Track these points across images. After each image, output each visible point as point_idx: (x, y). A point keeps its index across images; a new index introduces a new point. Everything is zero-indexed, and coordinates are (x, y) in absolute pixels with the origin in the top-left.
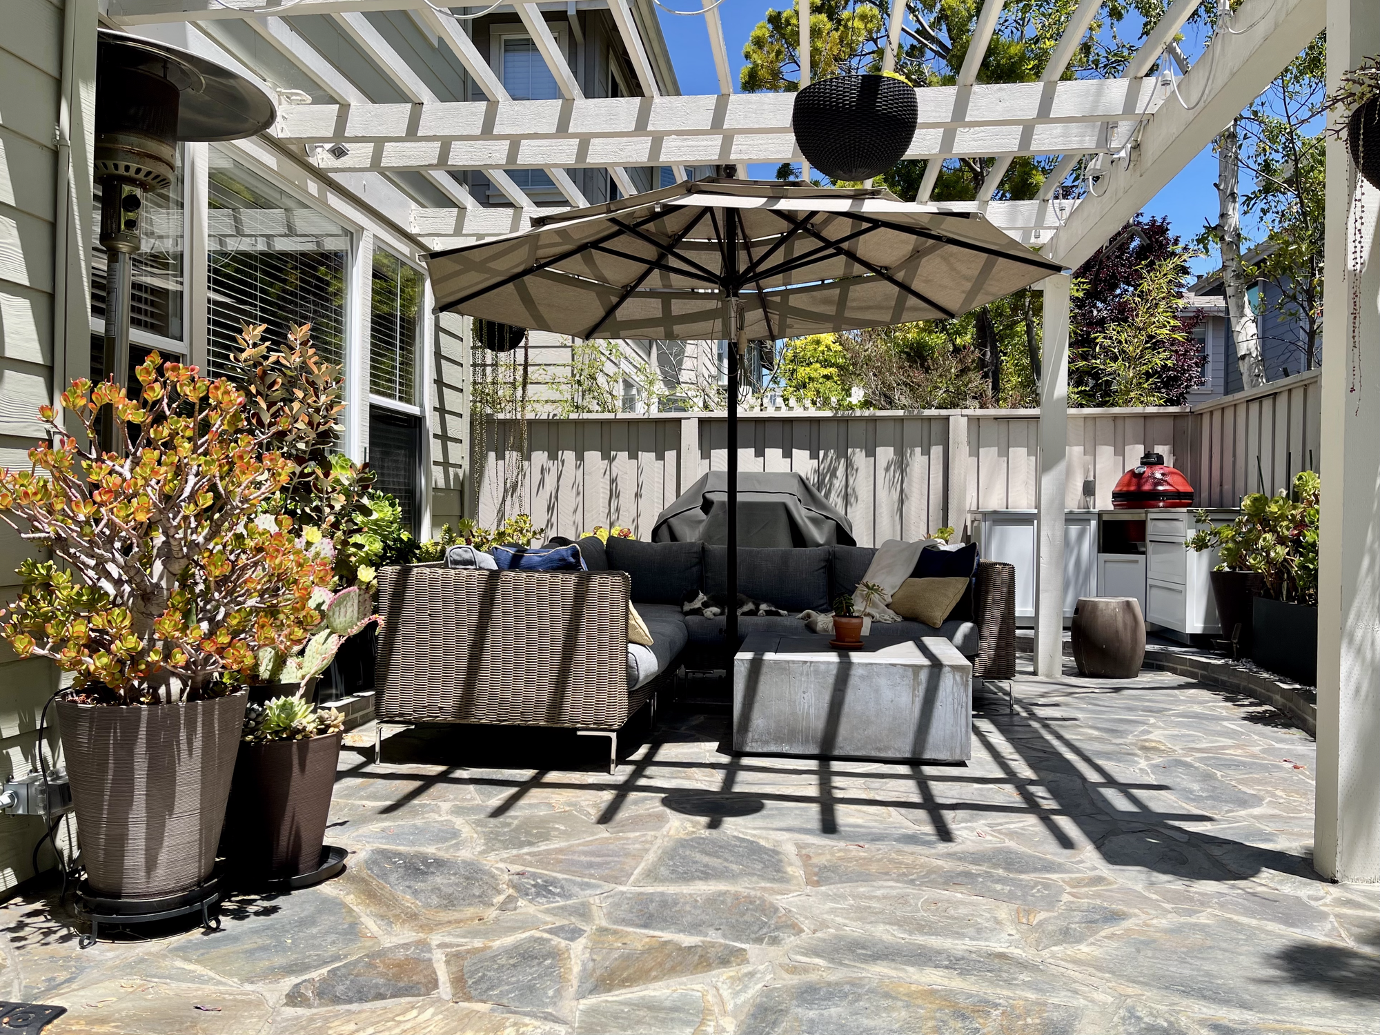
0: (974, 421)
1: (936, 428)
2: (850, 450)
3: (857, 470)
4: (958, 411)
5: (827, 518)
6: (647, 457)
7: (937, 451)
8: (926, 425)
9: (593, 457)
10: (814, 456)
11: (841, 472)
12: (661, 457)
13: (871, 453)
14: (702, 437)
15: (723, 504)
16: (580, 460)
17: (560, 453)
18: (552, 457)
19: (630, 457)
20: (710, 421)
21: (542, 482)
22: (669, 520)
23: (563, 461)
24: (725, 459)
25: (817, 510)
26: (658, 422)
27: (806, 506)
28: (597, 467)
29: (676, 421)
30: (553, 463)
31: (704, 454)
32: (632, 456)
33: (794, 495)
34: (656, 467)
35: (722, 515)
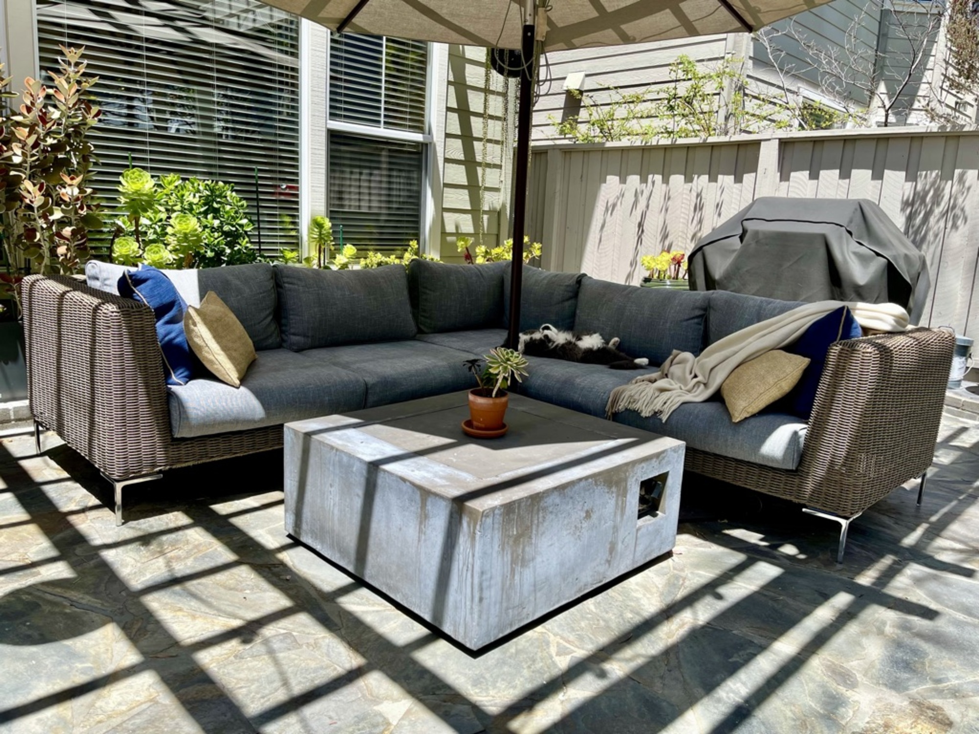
3: (969, 188)
5: (878, 254)
6: (726, 180)
9: (677, 179)
12: (739, 180)
14: (783, 158)
15: (756, 233)
16: (666, 181)
17: (650, 177)
18: (644, 180)
19: (710, 180)
20: (794, 142)
21: (636, 203)
22: (704, 248)
23: (653, 183)
24: (805, 183)
25: (870, 243)
26: (740, 145)
27: (859, 238)
28: (679, 191)
29: (757, 143)
30: (645, 185)
31: (784, 176)
32: (713, 179)
33: (841, 226)
34: (734, 190)
35: (753, 245)
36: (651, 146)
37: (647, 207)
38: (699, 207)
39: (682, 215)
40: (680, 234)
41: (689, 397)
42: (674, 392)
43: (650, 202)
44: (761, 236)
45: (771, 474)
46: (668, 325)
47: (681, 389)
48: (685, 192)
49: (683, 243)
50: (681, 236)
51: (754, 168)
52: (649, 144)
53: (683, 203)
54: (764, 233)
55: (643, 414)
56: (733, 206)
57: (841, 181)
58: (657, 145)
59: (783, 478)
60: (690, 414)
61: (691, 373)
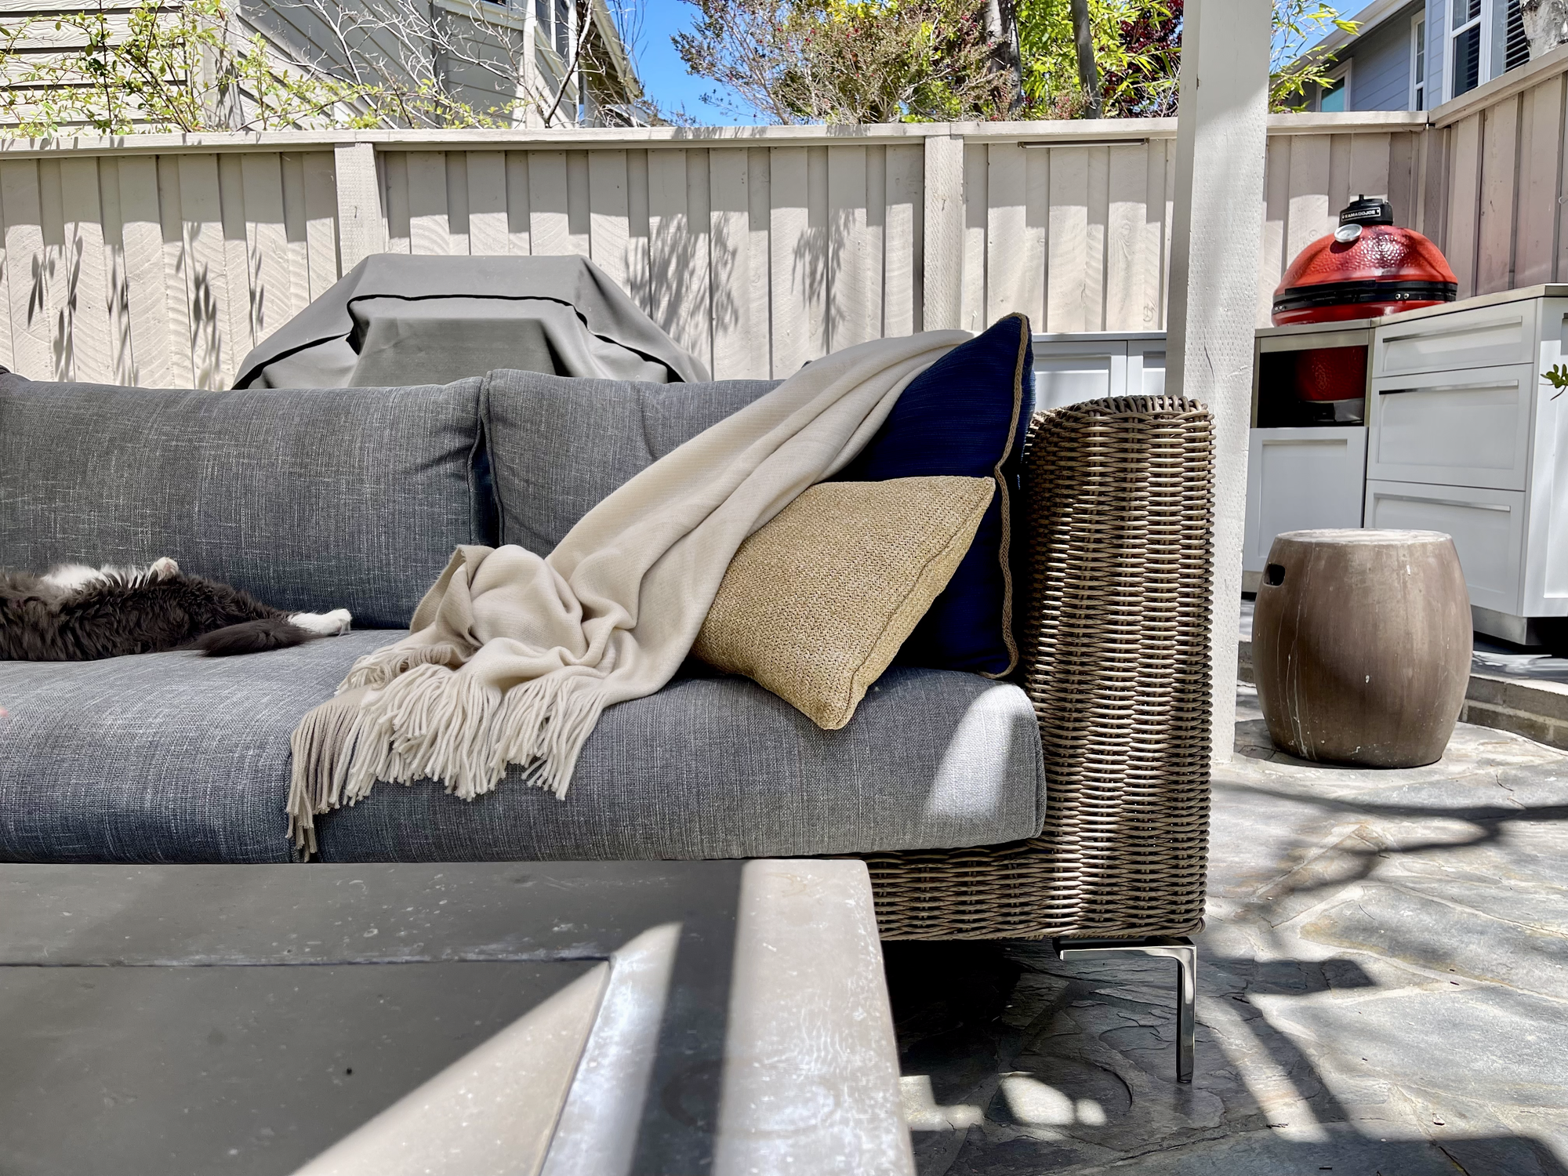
0: (979, 151)
1: (896, 164)
2: (715, 216)
4: (943, 127)
5: (647, 357)
6: (267, 234)
7: (901, 215)
8: (876, 159)
9: (143, 234)
10: (639, 228)
11: (700, 261)
12: (297, 234)
13: (760, 222)
14: (388, 189)
15: (391, 326)
16: (114, 240)
17: (69, 228)
18: (53, 237)
19: (228, 235)
20: (403, 154)
21: (37, 296)
22: (267, 369)
23: (79, 244)
24: (443, 239)
25: (624, 339)
26: (285, 155)
27: (599, 330)
28: (153, 260)
29: (326, 152)
30: (56, 248)
31: (399, 229)
32: (232, 231)
33: (567, 304)
34: (290, 256)
35: (389, 353)
36: (58, 151)
37: (73, 303)
38: (203, 310)
39: (171, 315)
40: (175, 358)
41: (613, 686)
42: (550, 676)
43: (77, 290)
44: (403, 332)
45: (950, 873)
46: (368, 488)
47: (566, 664)
48: (166, 261)
49: (188, 379)
50: (178, 364)
51: (329, 206)
52: (54, 147)
53: (168, 287)
54: (409, 325)
55: (467, 790)
56: (293, 290)
57: (512, 237)
58: (75, 150)
59: (993, 874)
60: (649, 743)
61: (567, 607)
